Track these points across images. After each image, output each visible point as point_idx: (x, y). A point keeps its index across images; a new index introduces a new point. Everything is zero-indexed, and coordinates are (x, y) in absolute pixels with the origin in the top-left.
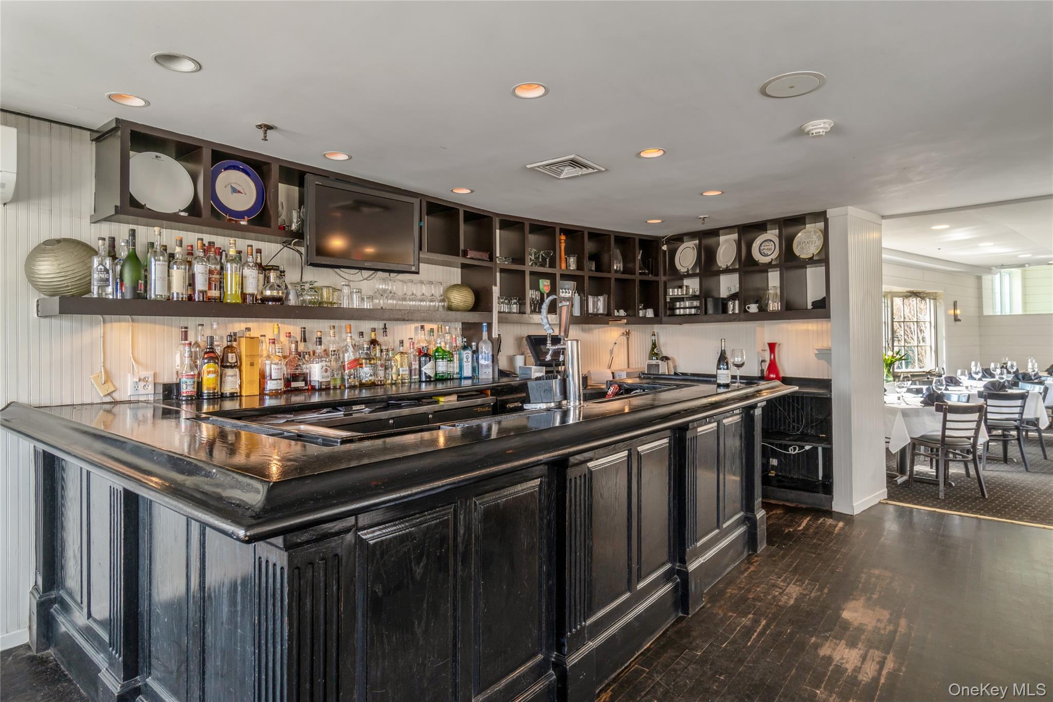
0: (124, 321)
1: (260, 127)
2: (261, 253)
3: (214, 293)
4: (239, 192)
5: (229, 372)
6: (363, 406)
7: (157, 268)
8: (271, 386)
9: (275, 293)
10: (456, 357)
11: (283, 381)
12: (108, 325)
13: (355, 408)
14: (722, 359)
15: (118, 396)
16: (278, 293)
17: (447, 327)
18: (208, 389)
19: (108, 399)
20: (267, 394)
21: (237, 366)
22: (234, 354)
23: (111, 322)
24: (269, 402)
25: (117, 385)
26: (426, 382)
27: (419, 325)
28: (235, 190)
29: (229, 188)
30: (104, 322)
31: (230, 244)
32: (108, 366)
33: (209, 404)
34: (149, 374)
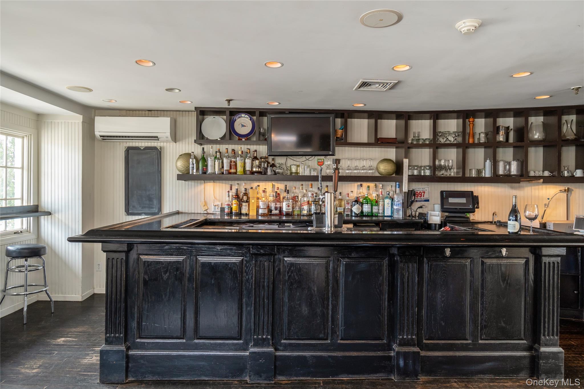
0: (211, 182)
1: (227, 100)
2: (256, 152)
3: (233, 171)
4: (245, 126)
5: (244, 204)
6: (291, 224)
7: (210, 162)
8: (261, 211)
9: (257, 170)
10: (381, 203)
11: (267, 209)
12: (206, 184)
13: (286, 224)
14: (514, 212)
15: (209, 211)
16: (259, 170)
17: (381, 185)
18: (235, 211)
19: (206, 212)
20: (260, 215)
21: (248, 201)
22: (246, 197)
23: (207, 183)
24: (260, 218)
25: (209, 207)
26: (354, 216)
27: (359, 183)
28: (243, 126)
29: (241, 125)
30: (204, 183)
31: (240, 148)
32: (206, 199)
33: (235, 217)
34: (220, 204)
